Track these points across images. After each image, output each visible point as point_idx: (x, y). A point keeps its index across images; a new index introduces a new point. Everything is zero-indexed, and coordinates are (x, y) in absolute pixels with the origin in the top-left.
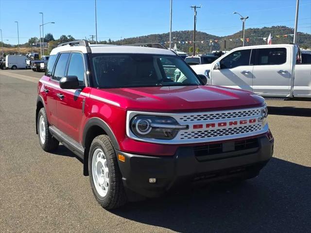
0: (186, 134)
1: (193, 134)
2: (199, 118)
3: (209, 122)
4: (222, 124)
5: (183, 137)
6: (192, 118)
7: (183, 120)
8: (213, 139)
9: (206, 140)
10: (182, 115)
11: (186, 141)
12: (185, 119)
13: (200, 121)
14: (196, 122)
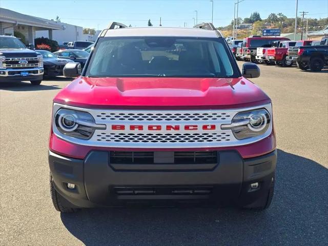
0: (104, 136)
1: (113, 136)
2: (122, 117)
3: (136, 122)
4: (154, 128)
5: (100, 138)
6: (113, 116)
7: (100, 118)
8: (141, 145)
9: (131, 145)
10: (99, 112)
11: (104, 144)
12: (104, 116)
13: (123, 121)
14: (118, 122)
